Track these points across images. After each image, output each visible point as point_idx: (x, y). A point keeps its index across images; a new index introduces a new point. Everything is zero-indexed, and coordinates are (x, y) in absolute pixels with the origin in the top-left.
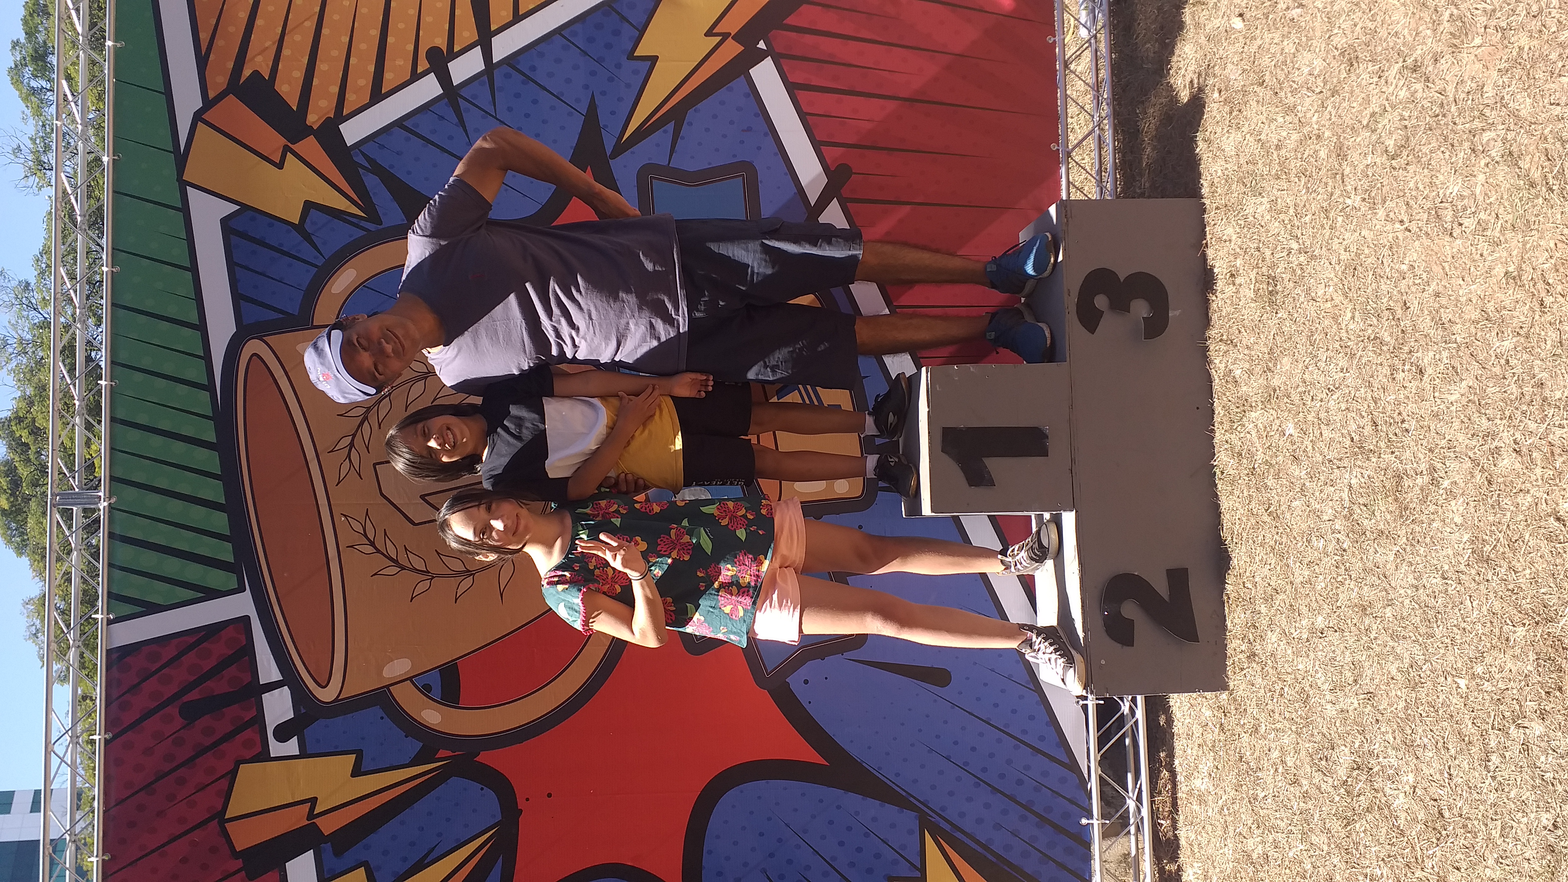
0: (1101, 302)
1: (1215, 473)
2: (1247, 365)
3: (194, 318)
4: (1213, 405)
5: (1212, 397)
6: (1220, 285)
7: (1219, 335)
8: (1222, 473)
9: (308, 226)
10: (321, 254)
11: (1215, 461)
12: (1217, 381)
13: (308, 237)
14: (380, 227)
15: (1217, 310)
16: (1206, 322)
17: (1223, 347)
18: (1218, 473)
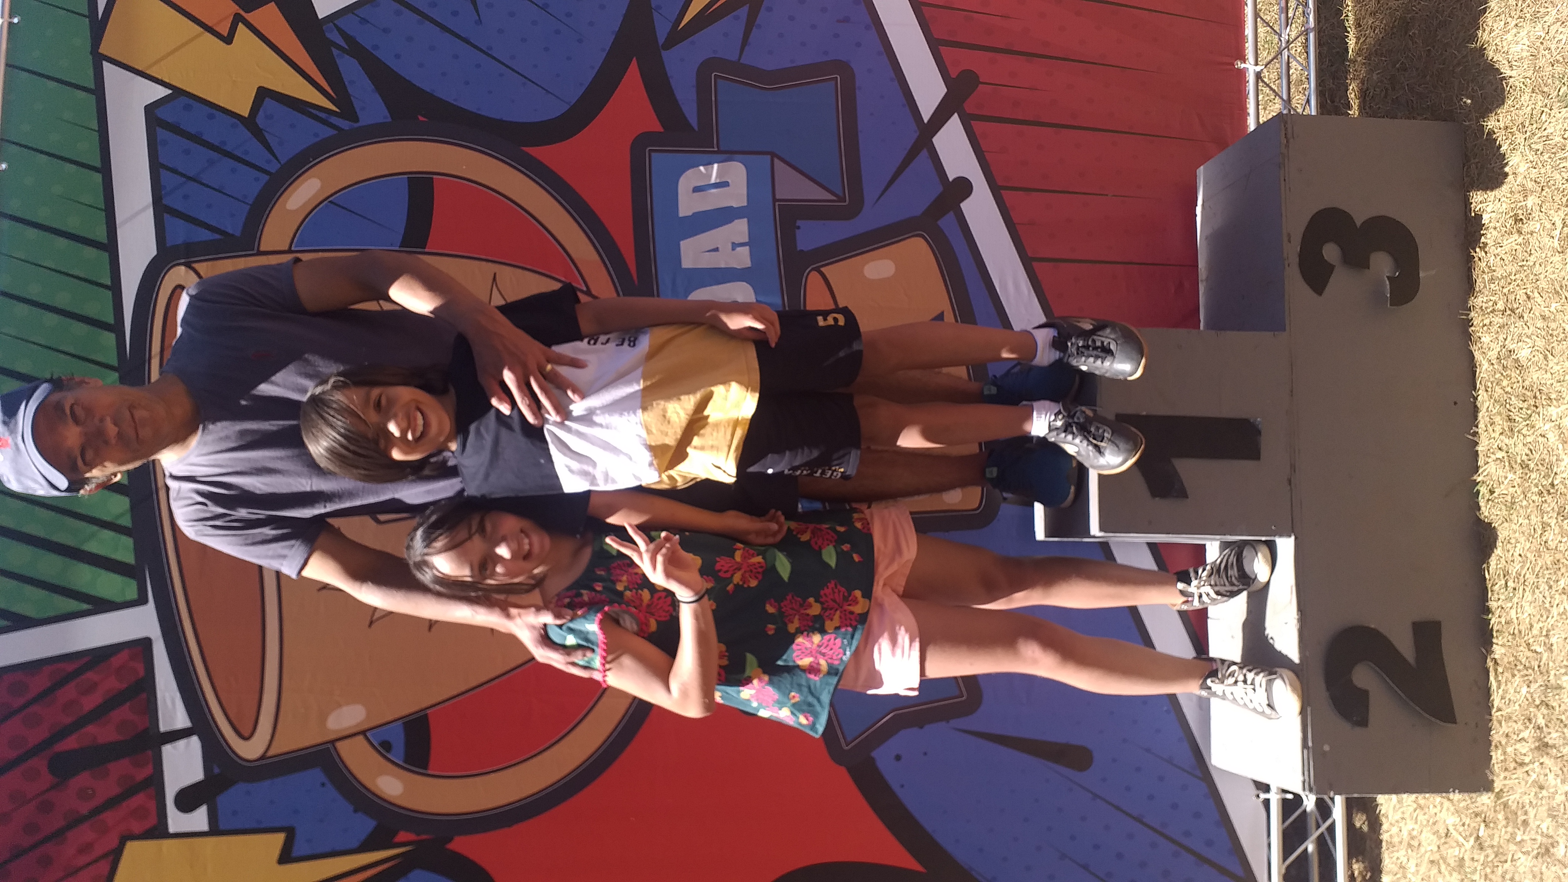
0: (1331, 252)
1: (1478, 492)
2: (1540, 343)
3: (101, 235)
4: (1476, 399)
5: (1475, 388)
6: (1489, 237)
7: (1491, 303)
8: (1492, 492)
9: (260, 120)
10: (277, 158)
11: (1479, 475)
12: (1486, 365)
13: (258, 133)
14: (356, 125)
15: (1486, 270)
16: (1469, 287)
17: (1498, 320)
18: (1483, 490)
